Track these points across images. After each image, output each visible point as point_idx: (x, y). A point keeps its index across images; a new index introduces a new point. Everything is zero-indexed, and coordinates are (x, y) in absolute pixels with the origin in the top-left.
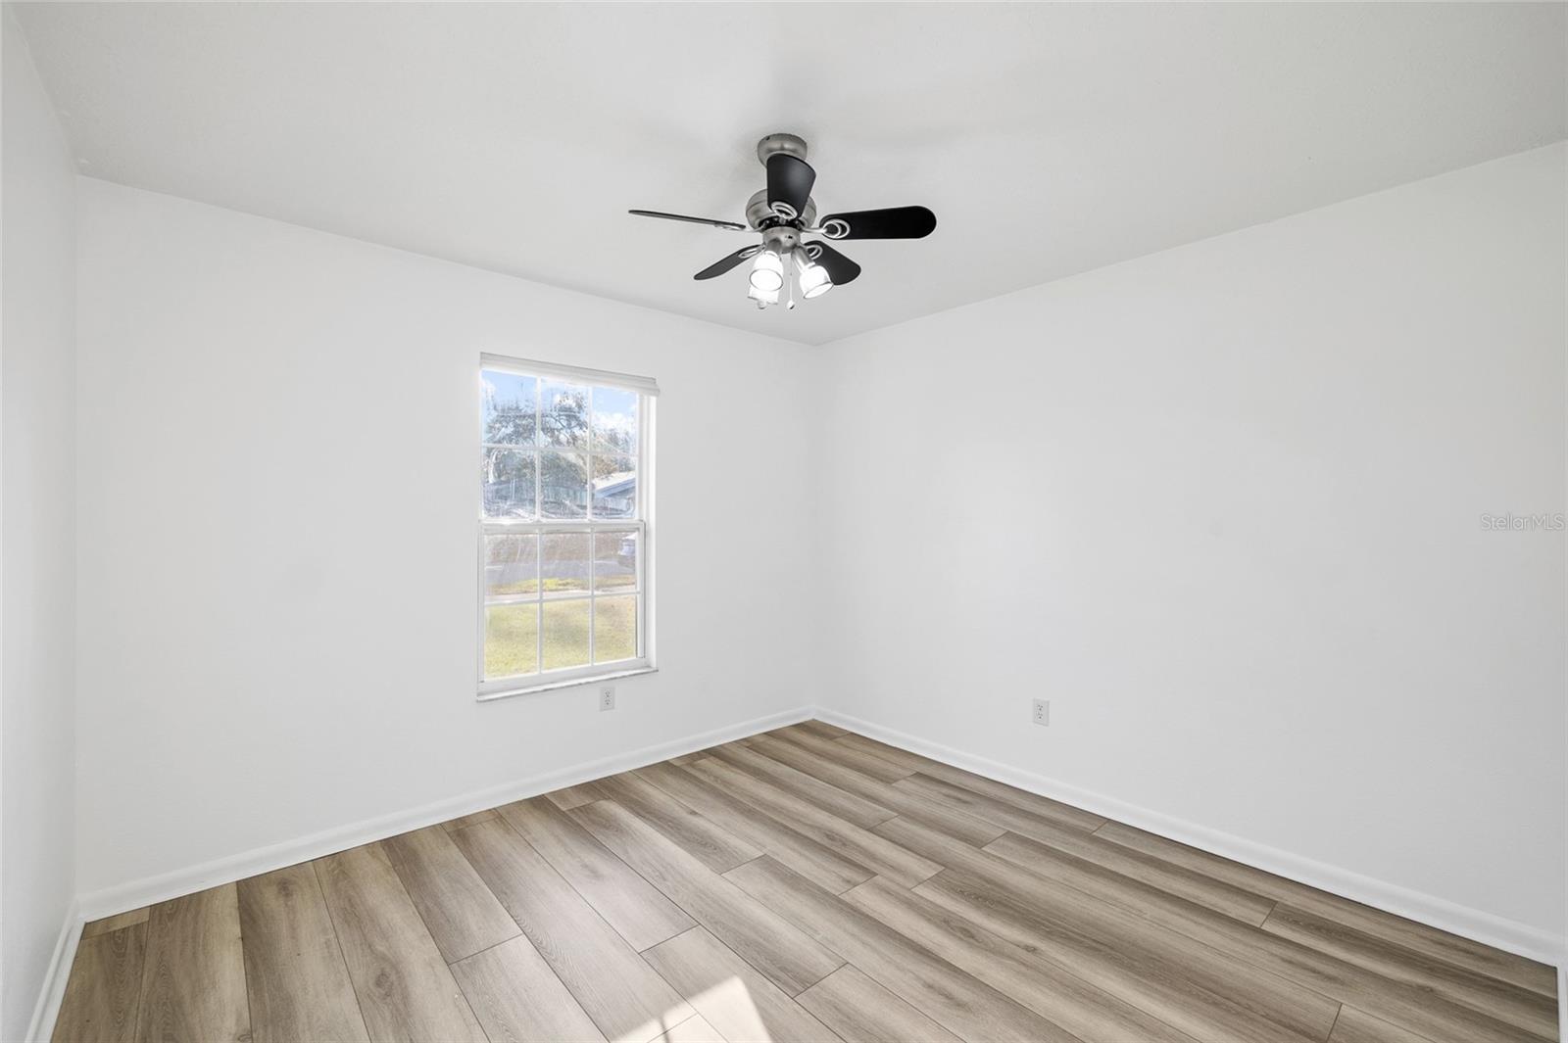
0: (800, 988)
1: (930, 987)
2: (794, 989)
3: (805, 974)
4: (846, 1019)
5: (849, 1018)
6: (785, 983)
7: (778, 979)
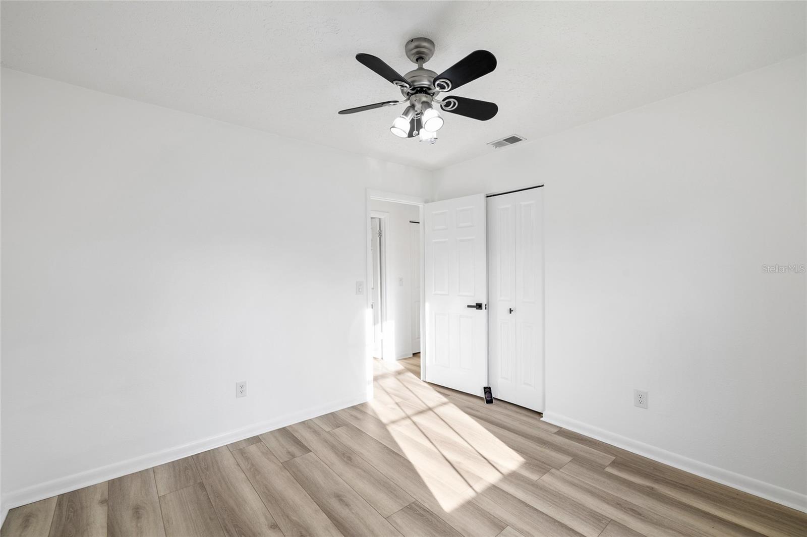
0: (413, 505)
1: (347, 505)
2: (415, 504)
3: (409, 512)
4: (393, 491)
5: (392, 492)
6: (420, 507)
7: (424, 510)
